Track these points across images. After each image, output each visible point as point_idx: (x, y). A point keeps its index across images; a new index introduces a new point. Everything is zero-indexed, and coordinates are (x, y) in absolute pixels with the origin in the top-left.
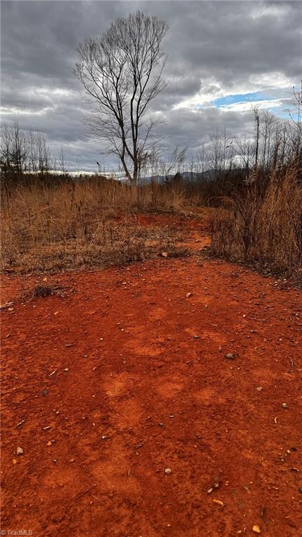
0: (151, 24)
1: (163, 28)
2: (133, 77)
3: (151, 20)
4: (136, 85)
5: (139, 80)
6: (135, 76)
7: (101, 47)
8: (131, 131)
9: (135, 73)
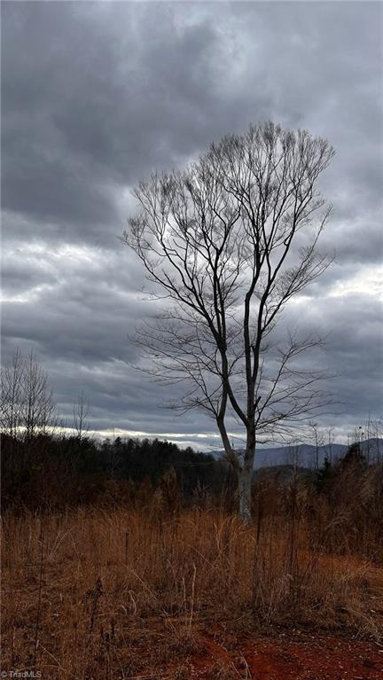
0: (297, 146)
1: (322, 152)
2: (253, 247)
3: (297, 138)
4: (258, 265)
5: (267, 253)
6: (257, 246)
7: (185, 188)
8: (243, 361)
9: (258, 239)
